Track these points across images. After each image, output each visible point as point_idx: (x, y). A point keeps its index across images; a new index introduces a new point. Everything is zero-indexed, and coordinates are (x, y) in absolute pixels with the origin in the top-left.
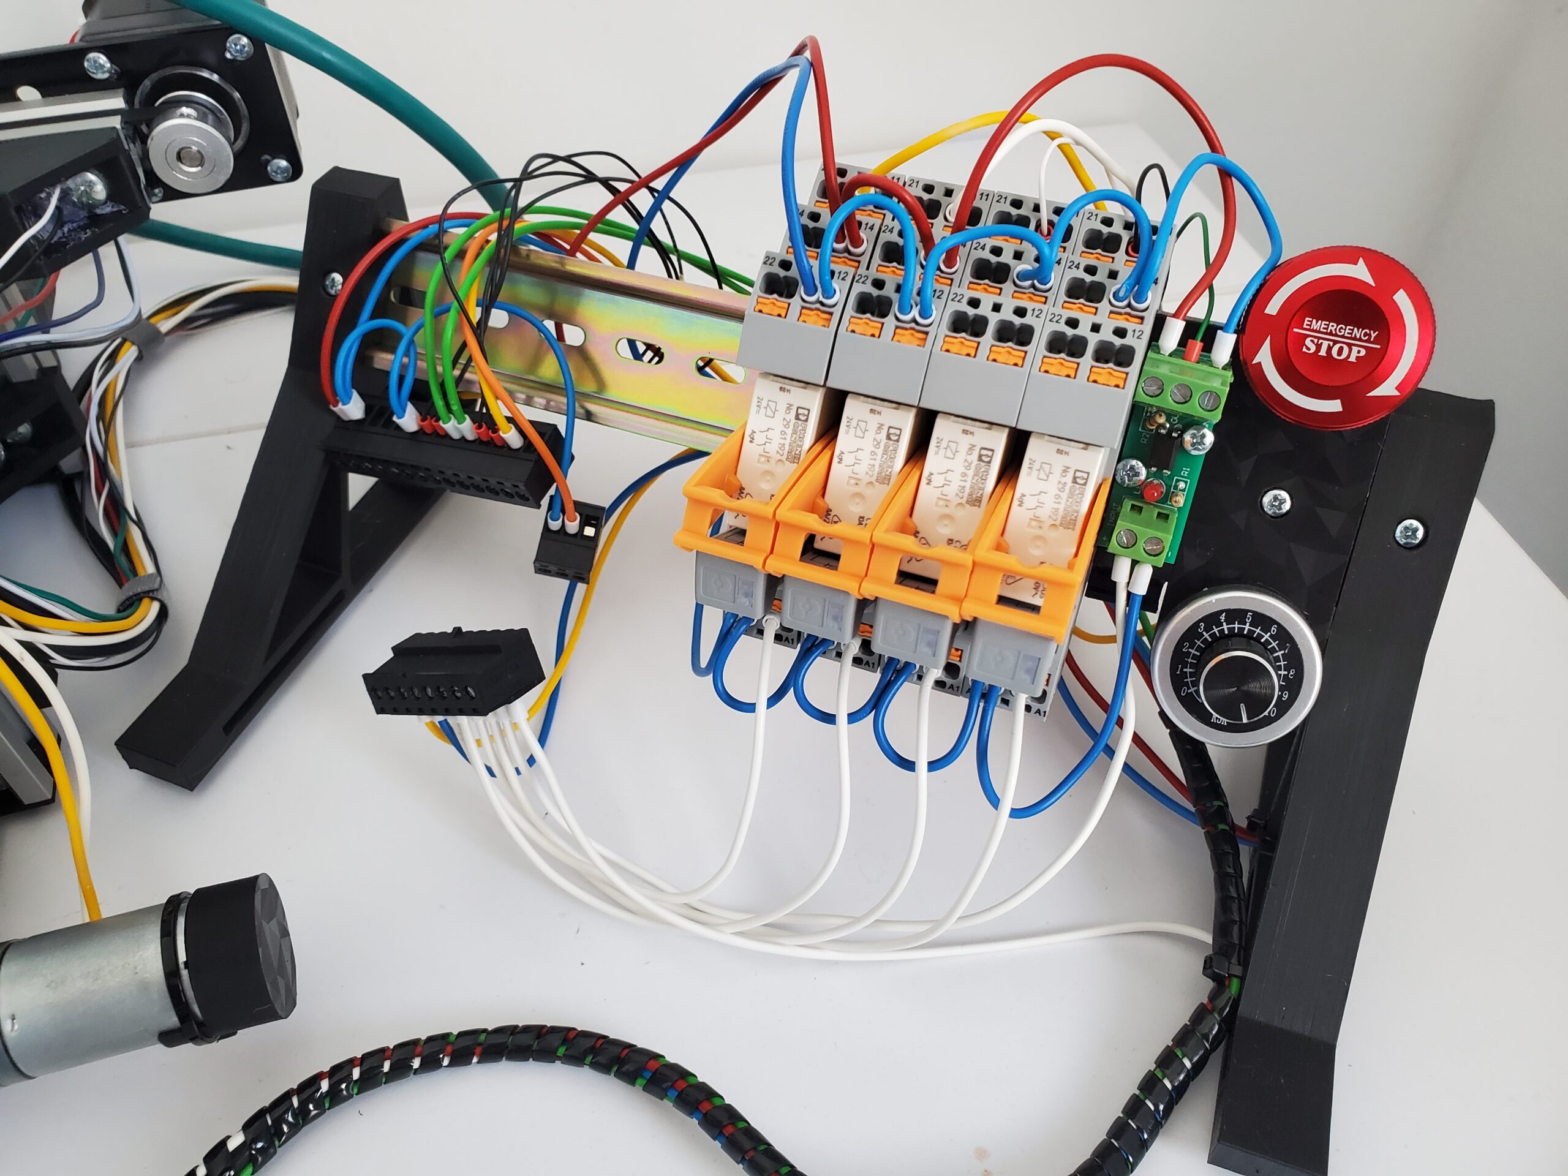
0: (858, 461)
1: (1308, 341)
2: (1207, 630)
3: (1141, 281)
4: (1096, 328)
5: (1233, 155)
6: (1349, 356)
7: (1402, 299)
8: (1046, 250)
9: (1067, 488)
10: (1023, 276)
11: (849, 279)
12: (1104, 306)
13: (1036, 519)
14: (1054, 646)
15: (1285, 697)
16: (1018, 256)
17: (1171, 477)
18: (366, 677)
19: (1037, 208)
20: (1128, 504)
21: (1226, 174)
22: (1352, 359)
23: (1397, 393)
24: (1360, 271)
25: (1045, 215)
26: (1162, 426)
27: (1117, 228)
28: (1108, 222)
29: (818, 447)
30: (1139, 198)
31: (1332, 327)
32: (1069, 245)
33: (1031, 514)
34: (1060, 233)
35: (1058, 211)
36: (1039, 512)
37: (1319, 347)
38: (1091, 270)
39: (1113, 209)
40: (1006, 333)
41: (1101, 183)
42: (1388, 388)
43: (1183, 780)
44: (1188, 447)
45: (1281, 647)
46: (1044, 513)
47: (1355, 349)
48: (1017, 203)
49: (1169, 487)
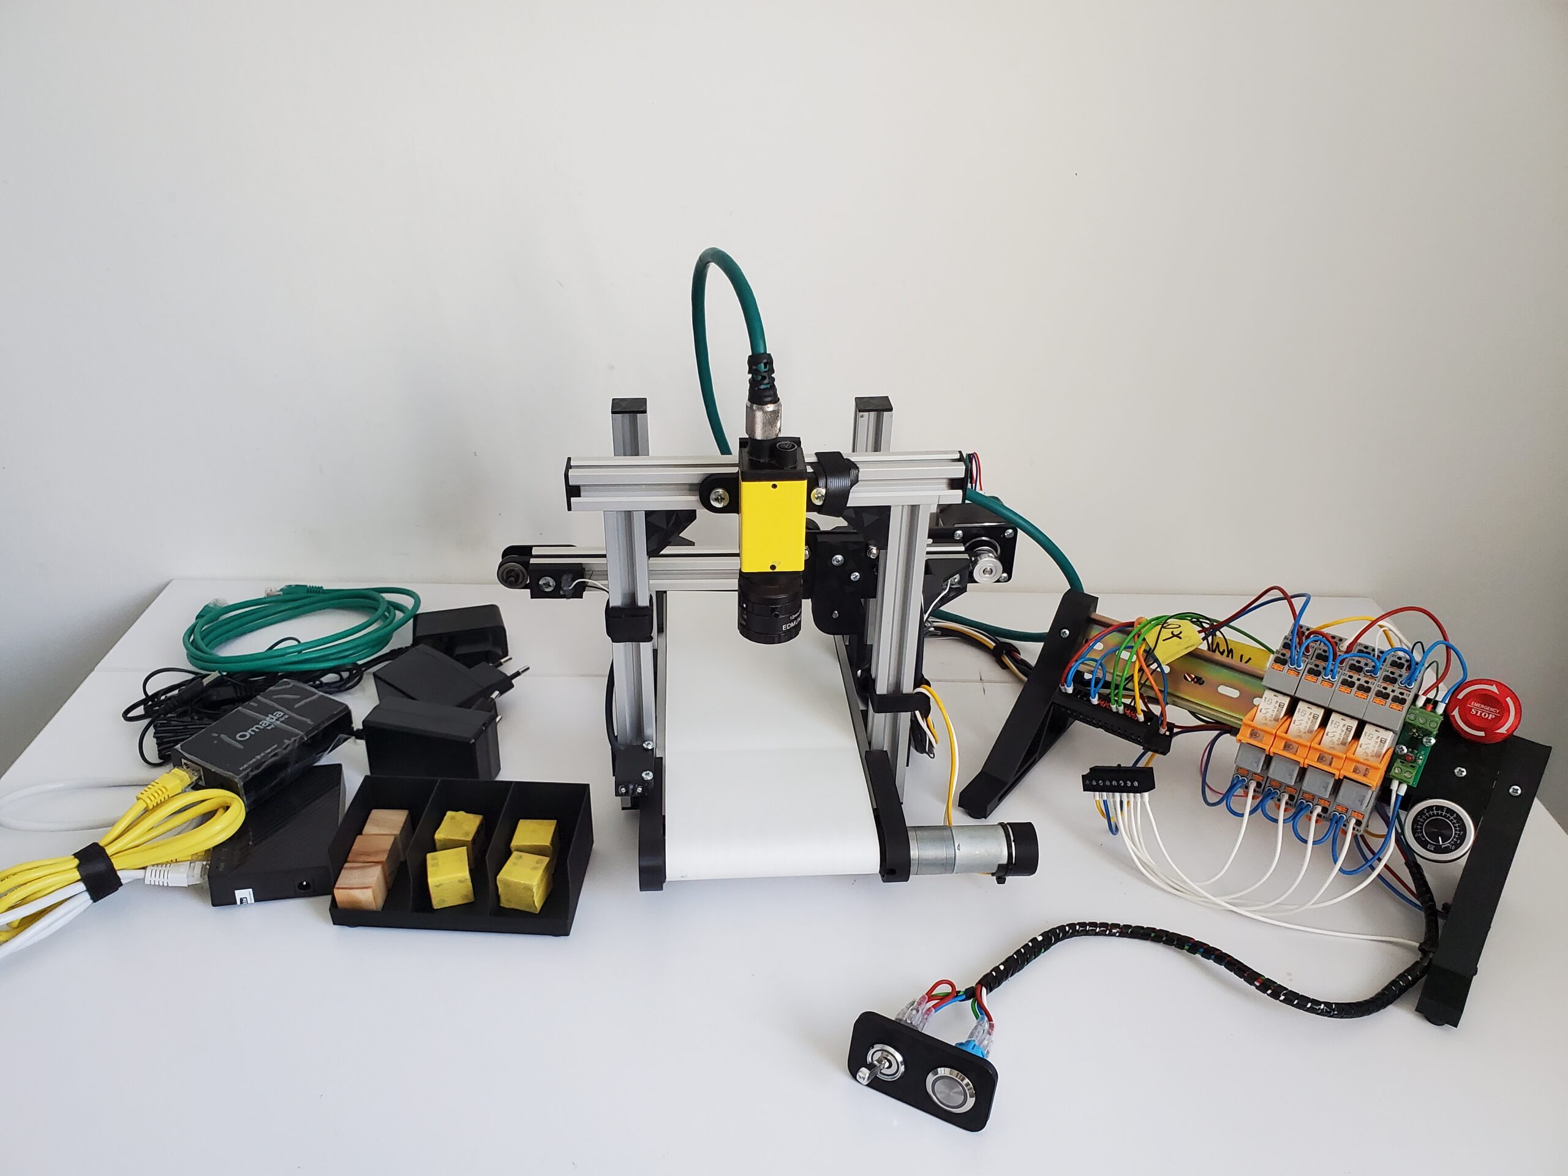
0: (1301, 724)
1: (1473, 710)
2: (1428, 812)
3: (1410, 680)
4: (1393, 691)
5: (1452, 642)
6: (1488, 717)
7: (1509, 700)
8: (1378, 664)
9: (1378, 744)
10: (1367, 671)
11: (1306, 663)
12: (1396, 685)
13: (1366, 752)
14: (1370, 792)
15: (1458, 842)
16: (1366, 665)
17: (1417, 754)
18: (1083, 776)
19: (1374, 650)
20: (1399, 760)
21: (1448, 648)
22: (1490, 718)
23: (1506, 733)
24: (1494, 689)
25: (1376, 653)
26: (1414, 734)
27: (1403, 661)
28: (1400, 658)
29: (1285, 718)
30: (1412, 652)
31: (1483, 706)
32: (1385, 664)
33: (1364, 751)
34: (1382, 660)
35: (1382, 652)
36: (1367, 750)
37: (1477, 712)
38: (1392, 673)
39: (1401, 654)
40: (1361, 688)
41: (1397, 645)
42: (1503, 730)
43: (1415, 892)
44: (1424, 743)
45: (1458, 822)
46: (1369, 751)
47: (1491, 715)
48: (1366, 647)
49: (1416, 757)
